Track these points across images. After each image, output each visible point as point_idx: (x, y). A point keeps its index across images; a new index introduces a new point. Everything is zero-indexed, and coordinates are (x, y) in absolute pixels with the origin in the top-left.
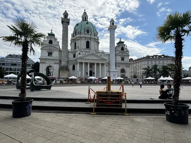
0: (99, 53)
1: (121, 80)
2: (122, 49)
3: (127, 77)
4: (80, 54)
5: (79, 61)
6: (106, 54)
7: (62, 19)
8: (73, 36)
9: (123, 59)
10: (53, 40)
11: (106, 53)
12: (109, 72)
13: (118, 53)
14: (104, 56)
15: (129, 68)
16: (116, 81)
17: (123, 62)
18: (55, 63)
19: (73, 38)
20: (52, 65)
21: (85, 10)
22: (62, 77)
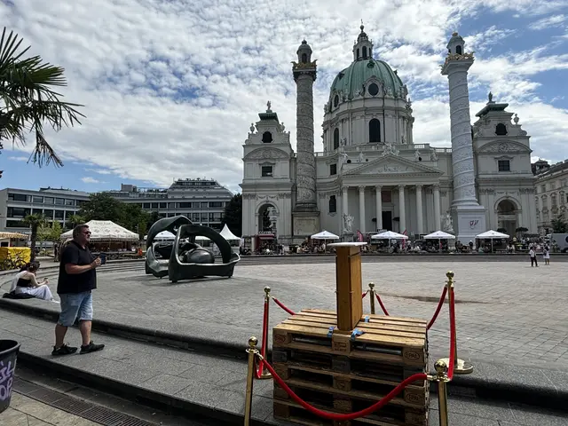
0: (414, 151)
1: (499, 240)
2: (501, 130)
3: (526, 230)
4: (349, 162)
5: (347, 184)
6: (440, 155)
7: (294, 68)
8: (330, 111)
9: (504, 166)
10: (273, 131)
11: (438, 151)
12: (453, 213)
13: (483, 147)
14: (432, 160)
15: (532, 196)
16: (478, 246)
17: (504, 175)
18: (282, 196)
19: (329, 117)
20: (273, 200)
21: (362, 28)
22: (301, 234)
